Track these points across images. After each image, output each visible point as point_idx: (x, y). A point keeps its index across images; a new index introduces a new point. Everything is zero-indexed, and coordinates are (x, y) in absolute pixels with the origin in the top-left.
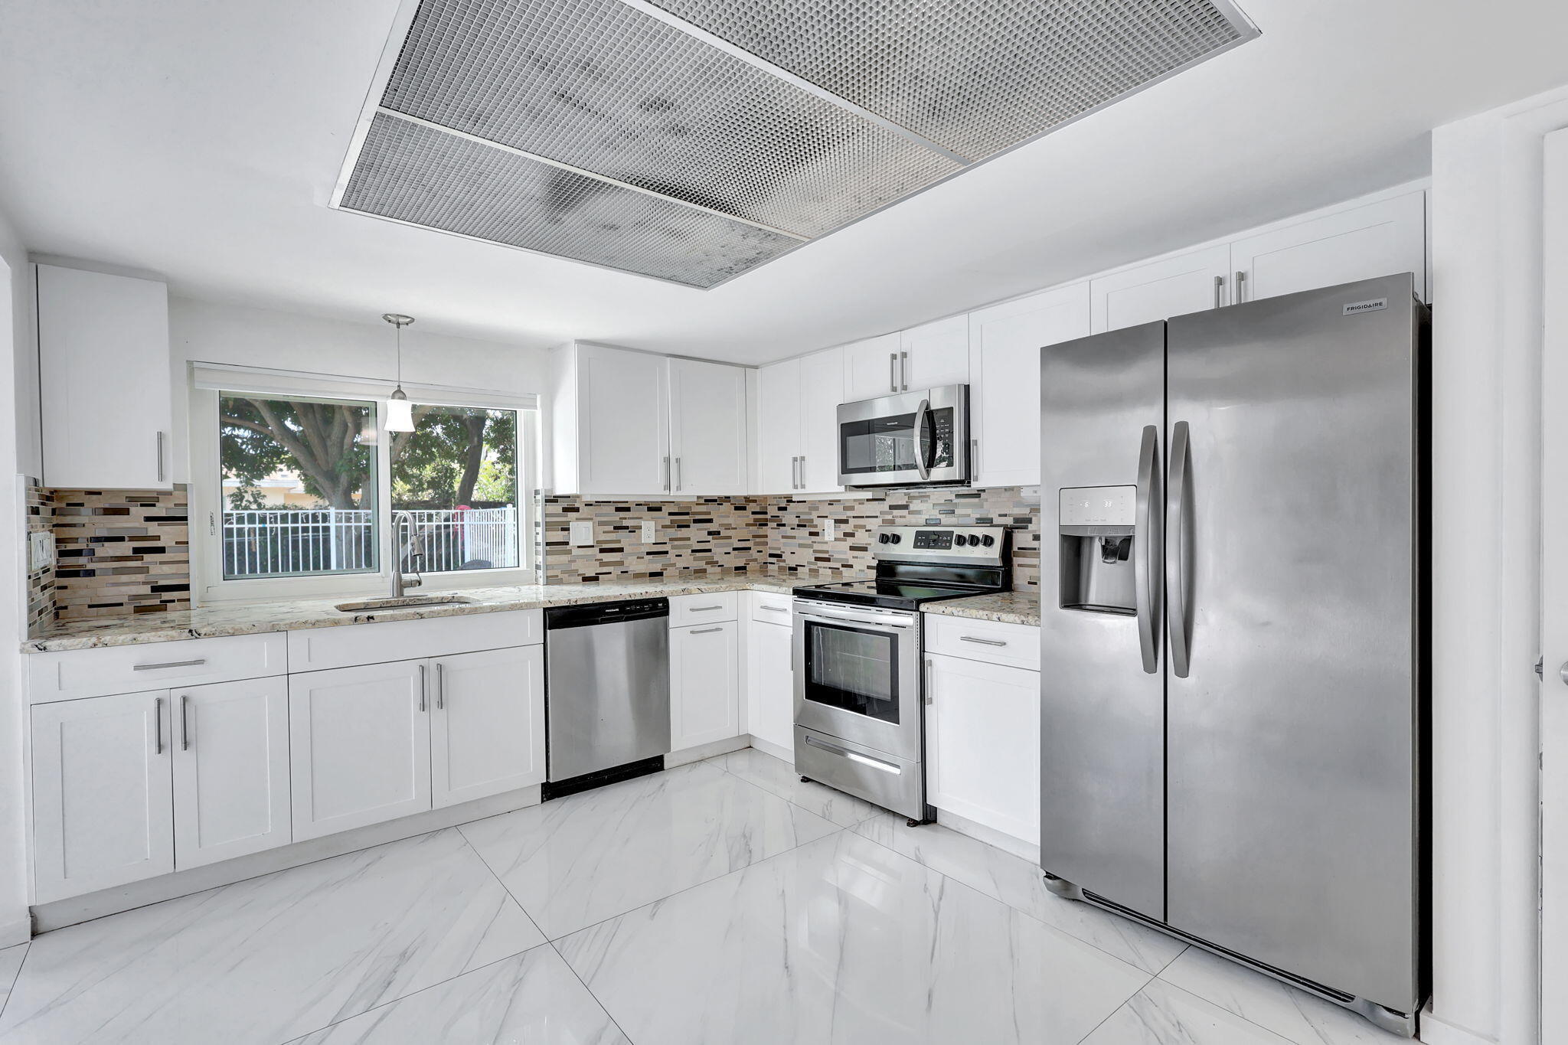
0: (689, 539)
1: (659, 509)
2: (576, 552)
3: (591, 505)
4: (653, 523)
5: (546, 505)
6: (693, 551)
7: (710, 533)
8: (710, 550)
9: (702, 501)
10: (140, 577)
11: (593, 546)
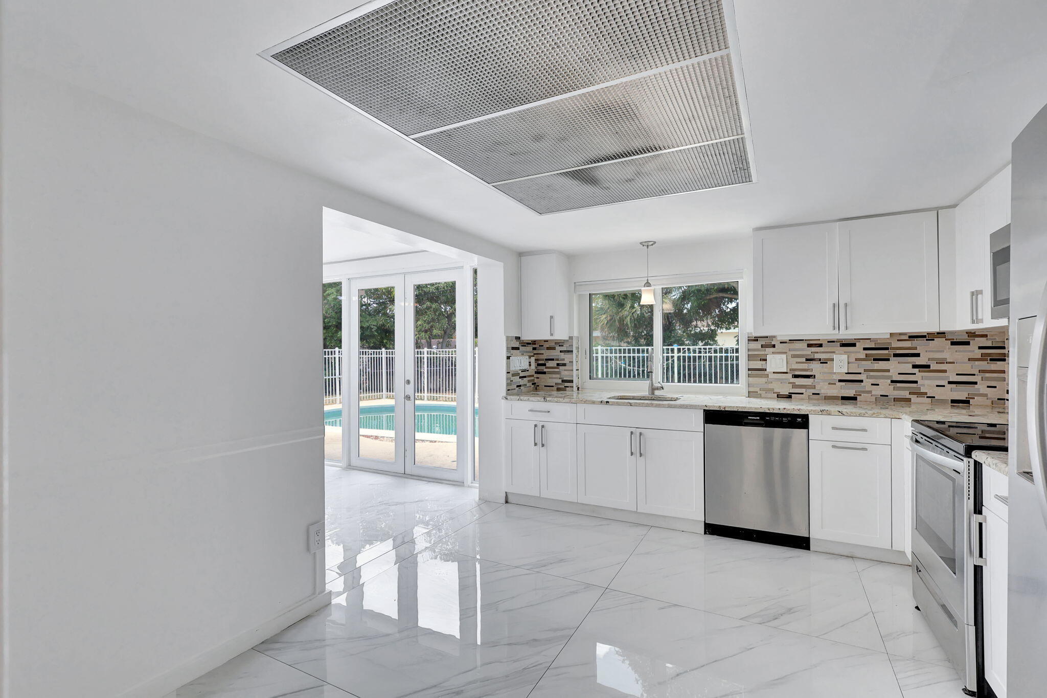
0: (888, 371)
1: (854, 345)
2: (771, 376)
3: (786, 342)
4: (845, 357)
5: (748, 343)
6: (892, 382)
7: (914, 366)
8: (916, 382)
9: (907, 338)
10: (558, 376)
11: (787, 373)
